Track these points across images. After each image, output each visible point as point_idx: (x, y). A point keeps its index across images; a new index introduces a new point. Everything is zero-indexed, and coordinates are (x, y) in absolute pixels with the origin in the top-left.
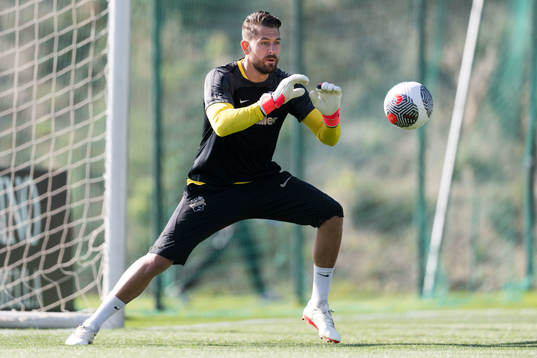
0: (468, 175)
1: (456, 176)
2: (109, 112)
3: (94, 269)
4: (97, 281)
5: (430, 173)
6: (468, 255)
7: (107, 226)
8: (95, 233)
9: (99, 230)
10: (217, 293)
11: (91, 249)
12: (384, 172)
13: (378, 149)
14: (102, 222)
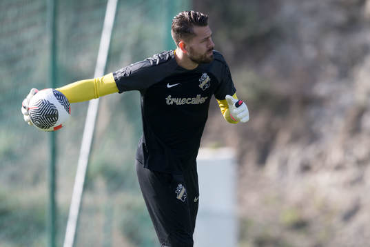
0: (100, 183)
5: (62, 181)
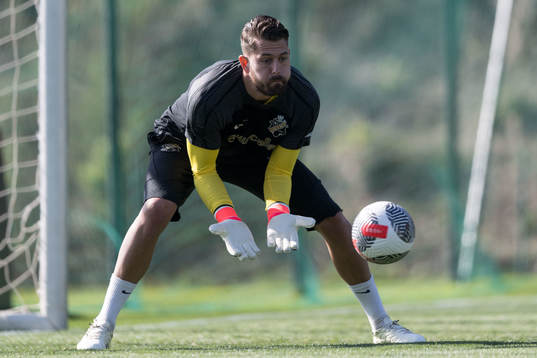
1: (498, 127)
2: (42, 53)
3: (28, 255)
4: (32, 270)
6: (515, 226)
7: (42, 200)
8: (28, 209)
9: (33, 205)
10: (195, 282)
11: (24, 230)
12: (407, 123)
13: (400, 94)
14: (36, 194)
